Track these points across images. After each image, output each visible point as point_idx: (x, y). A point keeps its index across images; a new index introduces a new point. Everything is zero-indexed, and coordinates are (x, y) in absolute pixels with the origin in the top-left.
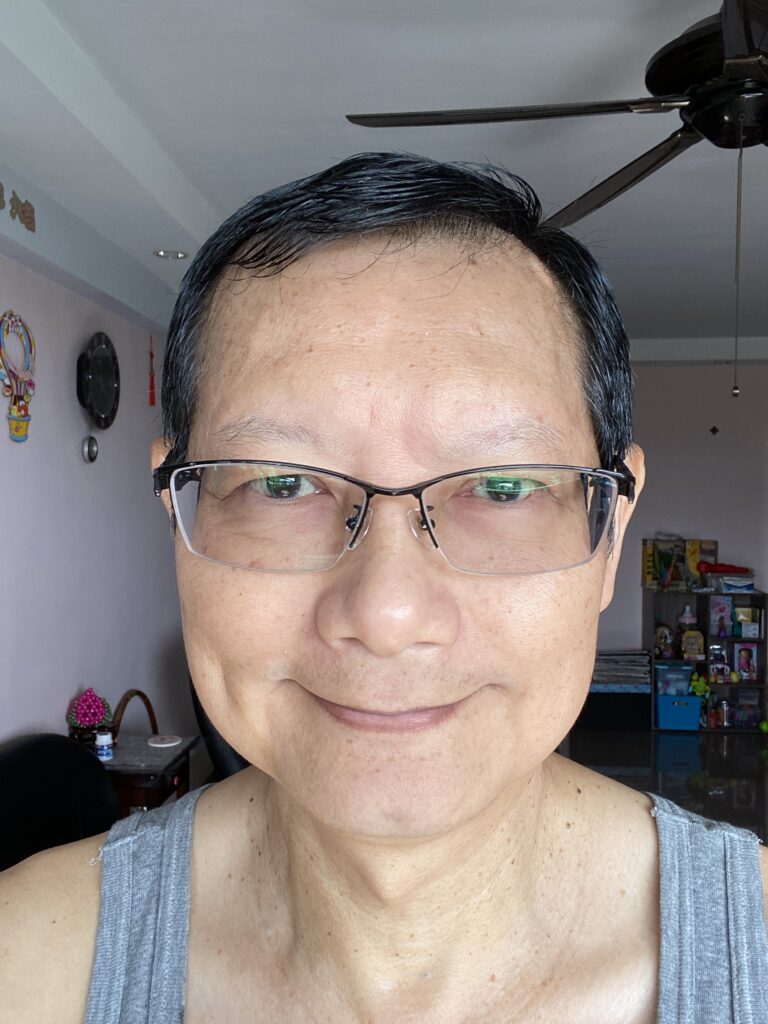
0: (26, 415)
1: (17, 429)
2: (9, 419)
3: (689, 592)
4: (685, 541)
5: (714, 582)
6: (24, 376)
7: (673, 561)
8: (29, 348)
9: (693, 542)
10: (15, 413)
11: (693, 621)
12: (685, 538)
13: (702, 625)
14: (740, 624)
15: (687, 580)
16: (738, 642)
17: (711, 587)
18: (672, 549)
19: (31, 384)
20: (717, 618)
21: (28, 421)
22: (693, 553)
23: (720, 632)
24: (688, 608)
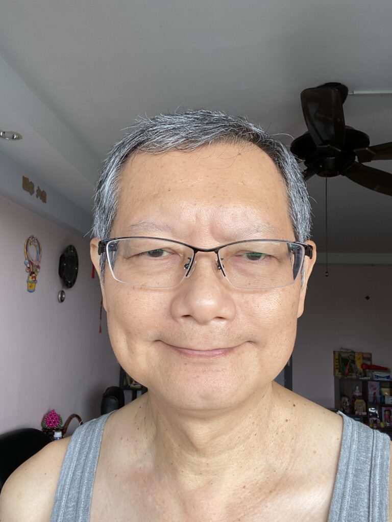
0: (35, 280)
1: (31, 287)
2: (28, 282)
3: (357, 379)
4: (355, 353)
5: (370, 374)
6: (35, 263)
7: (349, 363)
8: (39, 251)
9: (359, 353)
10: (31, 279)
11: (360, 394)
12: (355, 351)
13: (365, 396)
14: (384, 397)
15: (357, 373)
16: (384, 406)
17: (369, 377)
18: (348, 357)
19: (38, 267)
20: (373, 393)
21: (36, 283)
22: (359, 359)
23: (374, 401)
24: (357, 388)
